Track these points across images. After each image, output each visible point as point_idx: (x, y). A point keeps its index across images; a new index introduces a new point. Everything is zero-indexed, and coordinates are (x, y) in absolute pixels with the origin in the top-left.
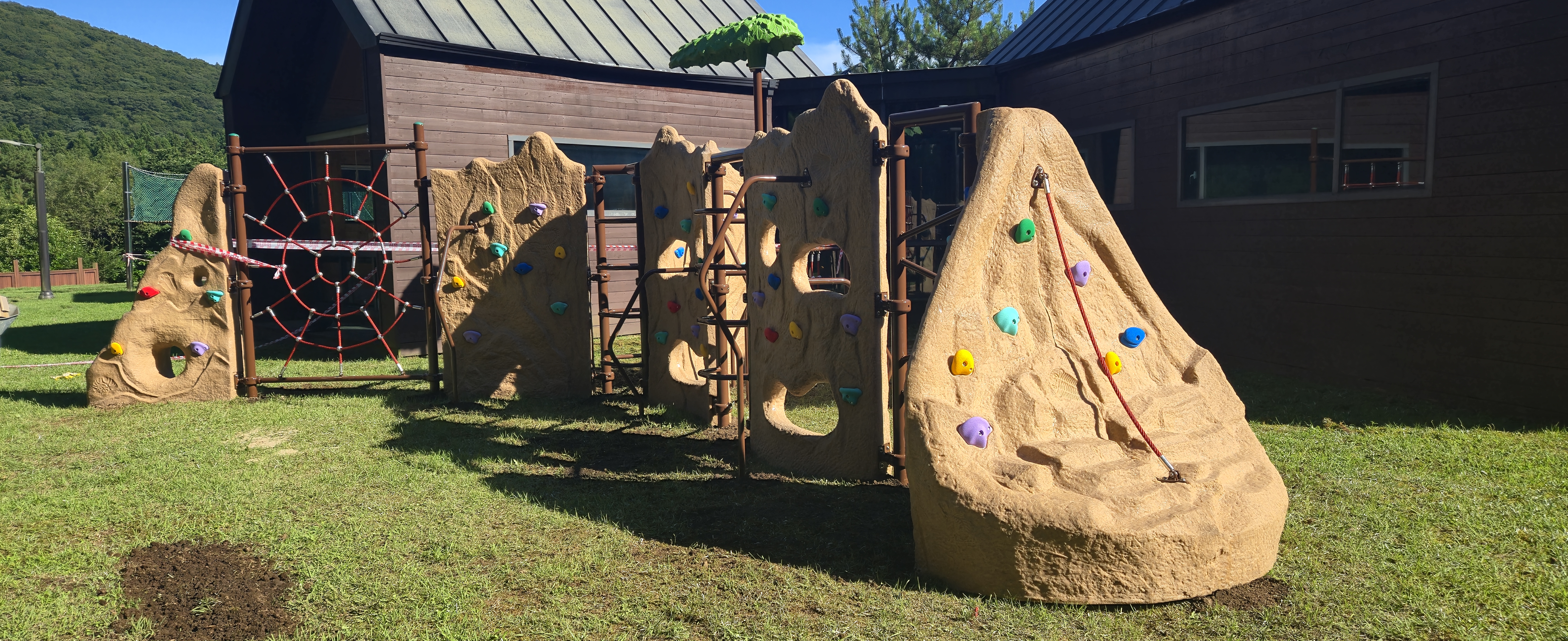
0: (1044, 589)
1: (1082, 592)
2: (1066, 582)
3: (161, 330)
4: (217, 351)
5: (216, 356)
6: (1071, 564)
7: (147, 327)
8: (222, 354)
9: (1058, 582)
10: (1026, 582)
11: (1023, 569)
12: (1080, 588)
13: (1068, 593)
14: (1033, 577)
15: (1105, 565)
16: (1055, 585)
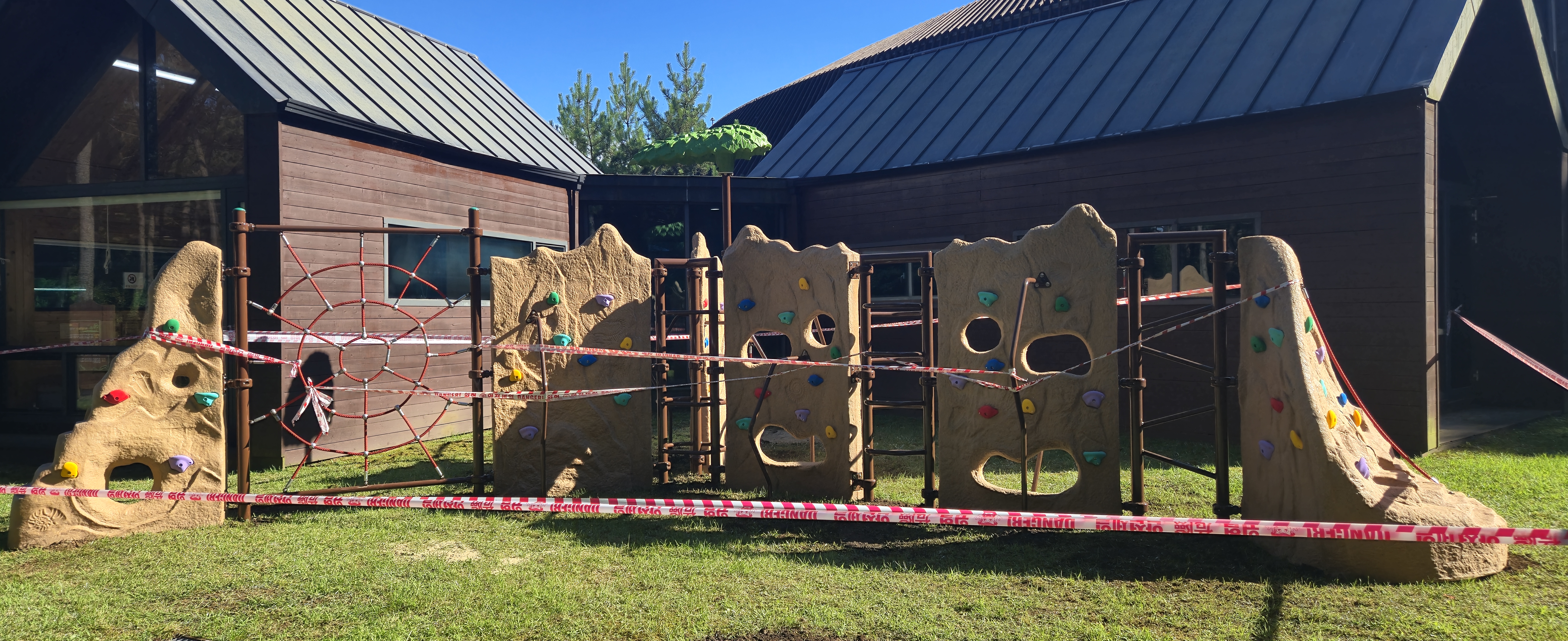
0: (1450, 571)
1: (1470, 571)
2: (1461, 564)
3: (129, 442)
4: (204, 465)
5: (204, 472)
6: (1463, 552)
7: (112, 440)
8: (212, 469)
9: (1457, 565)
10: (1439, 568)
11: (1436, 560)
12: (1469, 567)
13: (1463, 572)
14: (1442, 564)
15: (1479, 550)
16: (1457, 568)
